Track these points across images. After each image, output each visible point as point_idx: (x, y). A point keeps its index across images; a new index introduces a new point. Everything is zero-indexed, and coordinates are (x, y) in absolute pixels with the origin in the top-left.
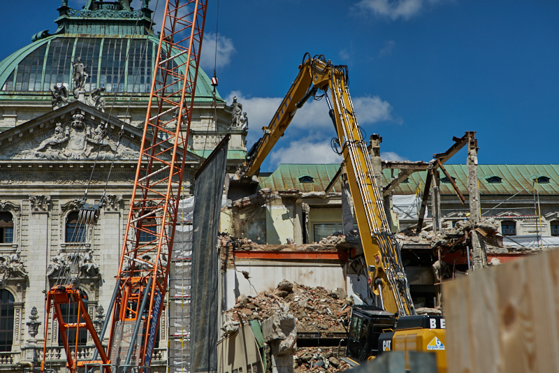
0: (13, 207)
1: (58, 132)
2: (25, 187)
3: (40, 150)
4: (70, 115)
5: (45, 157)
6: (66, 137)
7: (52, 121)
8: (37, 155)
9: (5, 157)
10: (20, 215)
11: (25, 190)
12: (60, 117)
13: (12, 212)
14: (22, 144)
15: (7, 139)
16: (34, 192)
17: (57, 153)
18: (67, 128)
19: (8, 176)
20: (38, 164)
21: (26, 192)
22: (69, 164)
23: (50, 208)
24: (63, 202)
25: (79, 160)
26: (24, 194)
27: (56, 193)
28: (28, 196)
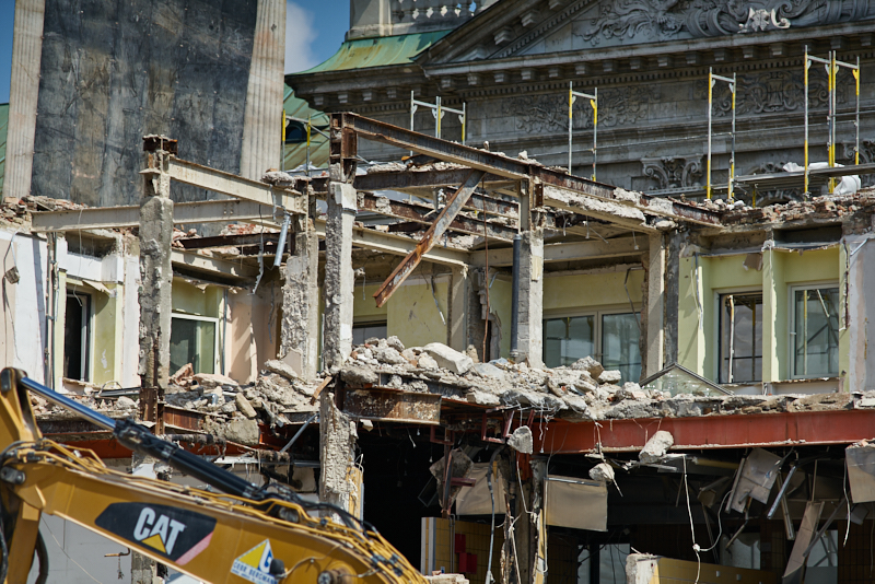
2: (633, 134)
3: (671, 10)
5: (683, 28)
8: (662, 26)
9: (578, 44)
11: (634, 142)
16: (658, 148)
20: (655, 57)
21: (637, 148)
22: (740, 49)
25: (767, 32)
26: (632, 156)
28: (638, 163)
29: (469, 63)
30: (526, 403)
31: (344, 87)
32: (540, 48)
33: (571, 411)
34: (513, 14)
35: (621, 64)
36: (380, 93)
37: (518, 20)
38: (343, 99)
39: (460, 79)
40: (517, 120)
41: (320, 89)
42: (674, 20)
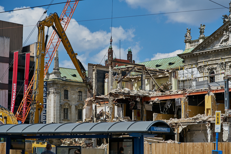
0: (214, 68)
1: (225, 35)
2: (217, 60)
3: (221, 43)
4: (227, 27)
5: (222, 46)
6: (228, 37)
7: (222, 31)
8: (220, 46)
9: (211, 48)
10: (217, 71)
12: (224, 28)
13: (214, 70)
14: (215, 42)
15: (209, 41)
17: (226, 44)
18: (228, 32)
19: (212, 56)
20: (219, 50)
22: (228, 48)
23: (225, 67)
24: (229, 64)
26: (217, 62)
27: (227, 60)
28: (218, 63)
29: (197, 52)
30: (139, 95)
31: (184, 56)
32: (206, 49)
33: (146, 96)
34: (202, 45)
35: (215, 51)
36: (188, 56)
37: (203, 46)
38: (184, 57)
39: (196, 54)
40: (204, 58)
41: (181, 56)
42: (221, 45)
